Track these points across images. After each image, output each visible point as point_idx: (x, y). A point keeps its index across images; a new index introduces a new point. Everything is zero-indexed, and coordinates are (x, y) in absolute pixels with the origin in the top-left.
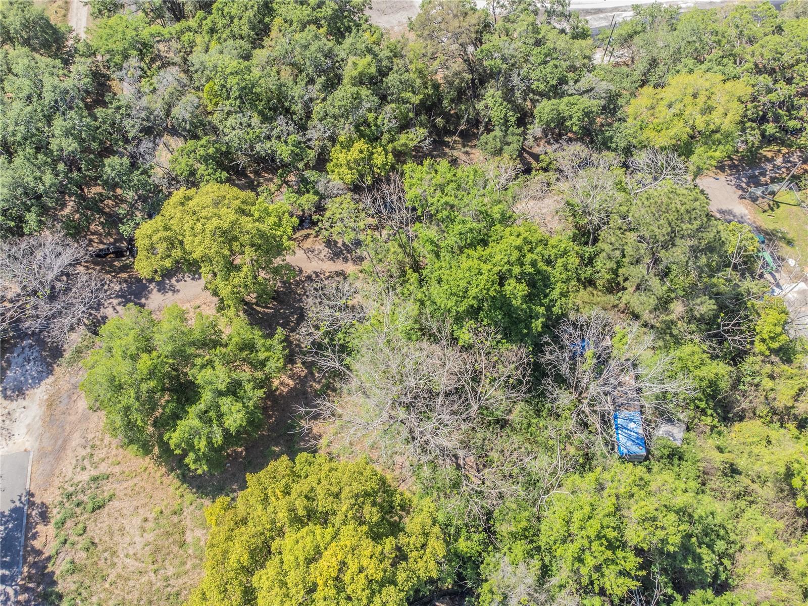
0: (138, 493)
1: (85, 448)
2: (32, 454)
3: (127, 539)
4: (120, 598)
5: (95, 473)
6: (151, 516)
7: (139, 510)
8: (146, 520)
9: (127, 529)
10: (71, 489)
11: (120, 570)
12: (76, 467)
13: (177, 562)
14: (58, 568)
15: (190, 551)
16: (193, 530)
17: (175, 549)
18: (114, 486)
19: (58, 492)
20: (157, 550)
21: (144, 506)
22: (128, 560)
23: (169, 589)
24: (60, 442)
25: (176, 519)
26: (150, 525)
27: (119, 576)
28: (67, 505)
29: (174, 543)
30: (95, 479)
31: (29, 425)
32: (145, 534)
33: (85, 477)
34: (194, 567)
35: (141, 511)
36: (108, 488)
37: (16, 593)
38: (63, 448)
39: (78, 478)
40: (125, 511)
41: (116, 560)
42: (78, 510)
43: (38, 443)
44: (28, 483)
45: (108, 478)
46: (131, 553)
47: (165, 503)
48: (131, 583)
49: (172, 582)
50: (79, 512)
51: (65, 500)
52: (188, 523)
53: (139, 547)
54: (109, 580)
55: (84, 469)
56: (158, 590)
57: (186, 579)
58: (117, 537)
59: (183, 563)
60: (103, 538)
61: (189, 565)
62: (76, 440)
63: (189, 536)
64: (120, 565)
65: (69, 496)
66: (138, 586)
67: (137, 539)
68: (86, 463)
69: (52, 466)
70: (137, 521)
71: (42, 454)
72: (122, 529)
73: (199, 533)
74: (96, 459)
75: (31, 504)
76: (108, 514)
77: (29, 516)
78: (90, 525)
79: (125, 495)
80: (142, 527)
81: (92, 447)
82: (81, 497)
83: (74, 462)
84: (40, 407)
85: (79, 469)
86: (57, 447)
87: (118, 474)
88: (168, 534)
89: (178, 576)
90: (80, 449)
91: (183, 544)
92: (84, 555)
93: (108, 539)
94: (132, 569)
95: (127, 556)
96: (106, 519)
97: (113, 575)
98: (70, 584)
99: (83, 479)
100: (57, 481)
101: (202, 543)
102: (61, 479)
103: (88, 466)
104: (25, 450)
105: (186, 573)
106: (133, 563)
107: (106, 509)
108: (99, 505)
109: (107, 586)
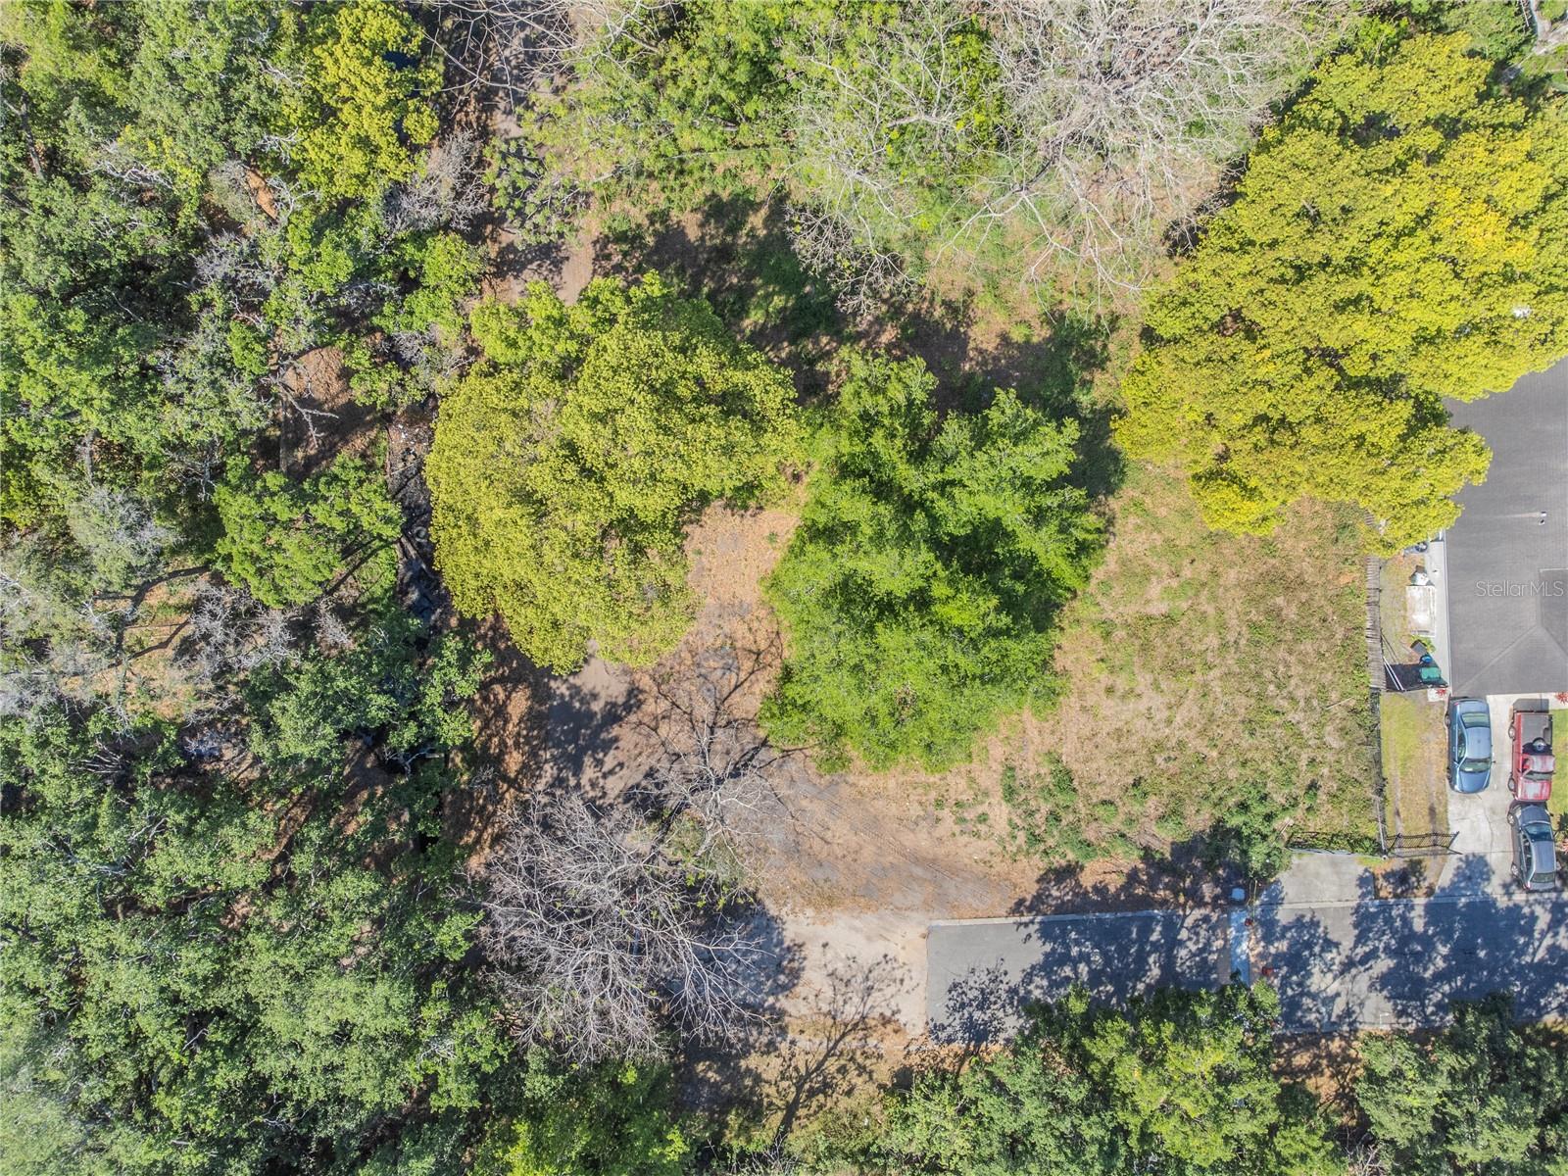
1: (938, 820)
2: (935, 923)
3: (1139, 723)
4: (1241, 727)
5: (998, 793)
6: (1105, 678)
7: (1088, 704)
8: (1110, 690)
9: (1119, 724)
10: (1022, 836)
11: (1192, 733)
12: (977, 835)
13: (1199, 630)
15: (1185, 606)
16: (1148, 601)
17: (1175, 632)
18: (1030, 755)
19: (1022, 863)
20: (1172, 669)
21: (1082, 695)
22: (1178, 719)
23: (1243, 642)
24: (918, 871)
25: (1120, 633)
26: (1121, 683)
27: (1202, 734)
28: (1051, 842)
29: (1164, 636)
30: (1010, 793)
31: (869, 939)
32: (1137, 690)
33: (1000, 813)
34: (1214, 599)
35: (1091, 700)
36: (1032, 767)
38: (931, 863)
39: (1001, 827)
40: (1087, 732)
41: (1173, 742)
42: (1068, 818)
43: (914, 915)
44: (996, 921)
45: (1012, 769)
46: (1166, 714)
48: (1220, 711)
49: (1231, 638)
50: (1071, 817)
51: (1042, 847)
52: (1130, 611)
53: (1157, 701)
54: (1206, 751)
55: (983, 818)
56: (1239, 661)
57: (1232, 613)
58: (1133, 743)
59: (1203, 618)
60: (1129, 767)
62: (921, 841)
63: (1158, 608)
64: (1185, 734)
65: (1035, 838)
66: (1227, 698)
67: (1143, 706)
68: (972, 814)
69: (966, 880)
70: (1108, 706)
71: (940, 901)
72: (1118, 735)
73: (1155, 590)
74: (966, 796)
75: (1038, 901)
76: (1086, 761)
77: (1061, 908)
78: (1102, 793)
79: (1053, 732)
80: (1123, 697)
81: (939, 804)
82: (1039, 818)
83: (965, 838)
84: (831, 920)
85: (983, 828)
86: (928, 876)
87: (1008, 750)
88: (1145, 648)
89: (1223, 626)
90: (942, 830)
91: (1169, 619)
92: (1152, 800)
93: (1132, 760)
94: (1196, 709)
95: (1169, 722)
96: (1094, 766)
97: (1198, 745)
98: (1199, 820)
99: (1005, 817)
100: (1000, 867)
101: (1174, 583)
102: (996, 860)
103: (980, 809)
104: (924, 936)
105: (1221, 612)
106: (1183, 710)
107: (1074, 767)
108: (1065, 780)
109: (1215, 754)
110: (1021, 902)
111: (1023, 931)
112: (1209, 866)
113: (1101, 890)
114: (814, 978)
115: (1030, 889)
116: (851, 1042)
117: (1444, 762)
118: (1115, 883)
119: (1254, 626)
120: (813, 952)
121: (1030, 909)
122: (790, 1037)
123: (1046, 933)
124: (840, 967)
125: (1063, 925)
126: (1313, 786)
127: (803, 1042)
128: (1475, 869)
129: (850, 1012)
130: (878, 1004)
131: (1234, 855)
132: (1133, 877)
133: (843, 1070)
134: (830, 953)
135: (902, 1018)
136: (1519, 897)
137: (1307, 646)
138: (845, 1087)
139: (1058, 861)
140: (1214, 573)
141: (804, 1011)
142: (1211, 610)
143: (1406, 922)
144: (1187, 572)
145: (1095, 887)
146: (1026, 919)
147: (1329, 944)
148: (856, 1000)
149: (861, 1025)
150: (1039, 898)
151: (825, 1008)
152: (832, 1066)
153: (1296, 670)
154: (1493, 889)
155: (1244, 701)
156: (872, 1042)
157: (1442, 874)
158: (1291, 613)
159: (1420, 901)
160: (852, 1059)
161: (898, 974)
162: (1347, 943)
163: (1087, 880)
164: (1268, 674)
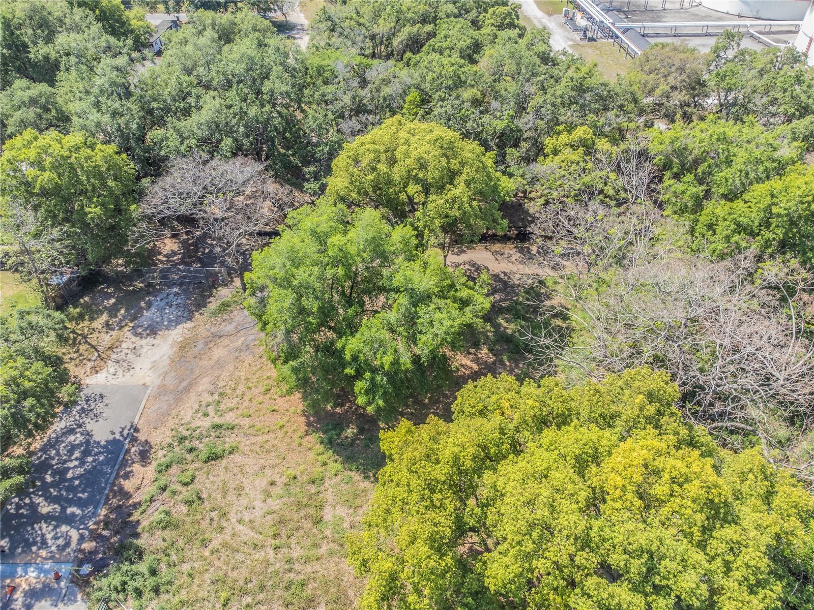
0: (268, 452)
1: (212, 394)
2: (150, 389)
3: (244, 502)
4: (221, 573)
5: (218, 420)
6: (280, 481)
7: (266, 471)
8: (273, 484)
9: (247, 490)
10: (186, 433)
11: (228, 538)
12: (197, 412)
13: (308, 542)
14: (146, 519)
15: (328, 533)
16: (334, 507)
17: (308, 525)
18: (238, 439)
19: (168, 433)
20: (282, 522)
21: (273, 467)
22: (241, 527)
23: (292, 575)
24: (184, 384)
25: (313, 489)
26: (278, 490)
27: (225, 545)
28: (177, 449)
29: (306, 517)
30: (217, 427)
31: (155, 362)
32: (269, 500)
33: (206, 423)
34: (331, 553)
35: (268, 472)
36: (230, 440)
37: (82, 539)
38: (187, 390)
39: (198, 423)
40: (247, 469)
41: (225, 524)
42: (189, 457)
43: (160, 380)
44: (138, 417)
45: (233, 428)
46: (247, 518)
47: (302, 468)
48: (240, 557)
49: (296, 566)
50: (190, 459)
51: (176, 444)
52: (329, 496)
53: (258, 513)
54: (210, 547)
55: (206, 415)
56: (277, 573)
57: (317, 567)
58: (231, 497)
59: (316, 546)
60: (214, 495)
61: (323, 550)
62: (204, 384)
63: (328, 514)
64: (228, 531)
65: (182, 440)
66: (249, 562)
67: (258, 504)
68: (211, 410)
69: (170, 405)
70: (261, 483)
71: (162, 390)
72: (240, 489)
73: (342, 511)
74: (223, 407)
75: (134, 440)
76: (226, 468)
77: (128, 451)
78: (200, 477)
79: (251, 451)
80: (265, 491)
81: (221, 395)
82: (196, 443)
83: (196, 406)
84: (172, 347)
85: (200, 415)
86: (180, 388)
87: (246, 427)
88: (300, 506)
89: (306, 560)
90: (206, 395)
91: (318, 521)
92: (184, 509)
93: (219, 496)
94: (245, 539)
95: (240, 521)
96: (222, 474)
97: (217, 540)
99: (203, 425)
100: (171, 423)
101: (346, 525)
102: (177, 421)
103: (212, 413)
104: (144, 384)
105: (319, 559)
106: (247, 531)
107: (224, 462)
108: (217, 456)
109: (206, 553)
110: (138, 431)
111: (117, 430)
113: (127, 476)
119: (304, 584)
127: (105, 336)
152: (84, 347)
155: (243, 576)
161: (119, 373)
164: (261, 597)
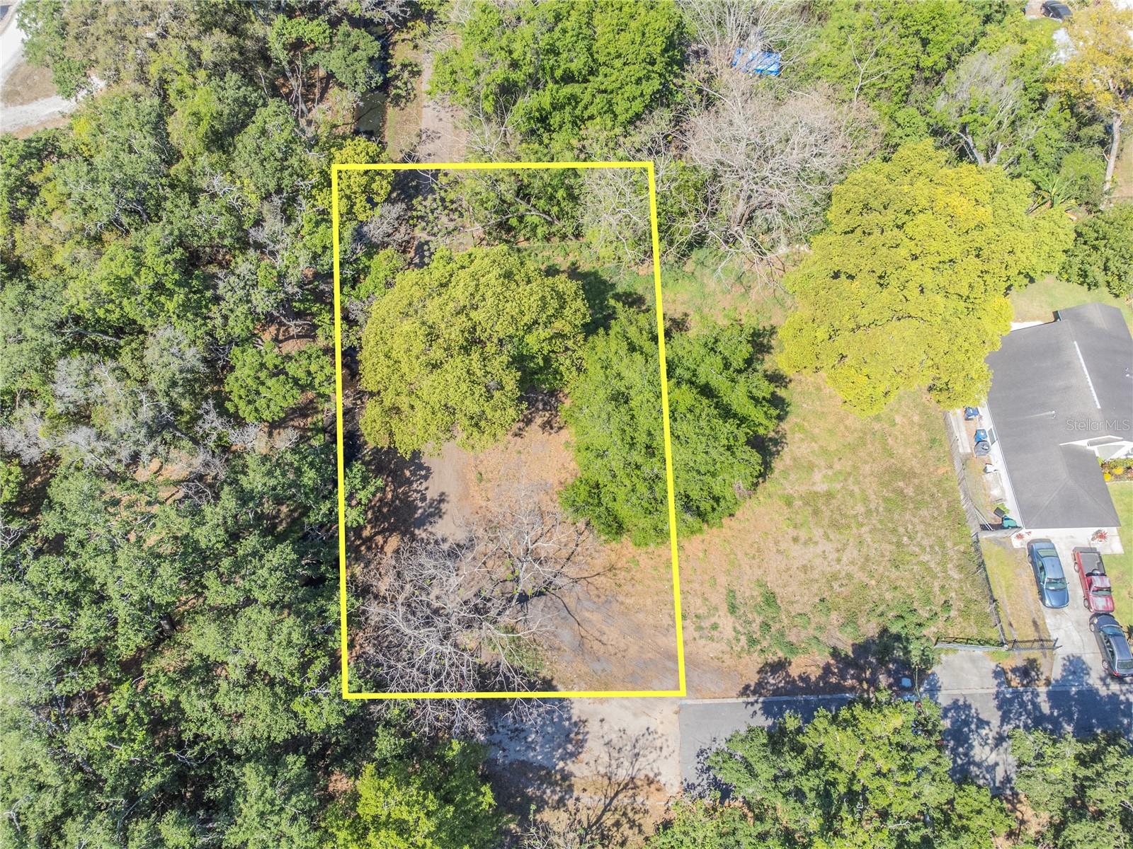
0: (759, 550)
2: (684, 702)
3: (818, 561)
5: (724, 608)
6: (792, 532)
7: (782, 548)
8: (796, 539)
9: (805, 562)
10: (743, 639)
11: (856, 568)
12: (712, 639)
13: (850, 502)
15: (839, 486)
16: (814, 484)
17: (834, 503)
18: (745, 583)
19: (746, 659)
20: (834, 525)
21: (777, 543)
22: (845, 559)
23: (881, 509)
24: (670, 664)
25: (798, 503)
26: (803, 535)
27: (862, 568)
28: (765, 644)
29: (827, 505)
30: (733, 609)
32: (814, 540)
33: (727, 624)
34: (857, 482)
35: (783, 546)
36: (747, 590)
39: (729, 633)
40: (783, 567)
41: (844, 573)
42: (775, 627)
44: (729, 701)
45: (733, 591)
46: (836, 555)
47: (776, 516)
48: (872, 553)
49: (873, 506)
50: (777, 626)
51: (759, 647)
52: (803, 489)
53: (829, 547)
54: (867, 580)
55: (715, 627)
56: (881, 522)
57: (870, 491)
58: (816, 575)
59: (852, 494)
60: (815, 591)
62: (670, 641)
63: (821, 487)
64: (851, 569)
65: (753, 642)
66: (876, 545)
67: (819, 550)
68: (707, 623)
69: (705, 672)
70: (796, 550)
72: (805, 569)
73: (818, 476)
74: (702, 610)
76: (784, 586)
77: (777, 692)
78: (798, 608)
79: (759, 567)
80: (805, 543)
81: (683, 617)
82: (755, 626)
83: (703, 642)
84: (606, 699)
85: (715, 633)
87: (729, 579)
88: (816, 512)
89: (865, 500)
90: (685, 634)
91: (829, 495)
92: (834, 614)
93: (816, 586)
94: (855, 552)
95: (839, 560)
96: (791, 590)
97: (860, 576)
98: (870, 629)
99: (731, 625)
100: (729, 661)
101: (830, 472)
102: (726, 657)
103: (713, 620)
104: (676, 713)
105: (863, 491)
106: (848, 552)
107: (777, 590)
108: (770, 599)
109: (873, 582)
110: (747, 687)
111: (751, 709)
112: (882, 662)
113: (805, 678)
114: (594, 748)
115: (753, 679)
116: (623, 799)
117: (1035, 589)
118: (814, 673)
119: (886, 500)
120: (593, 727)
121: (754, 693)
122: (575, 794)
123: (767, 710)
124: (614, 736)
125: (779, 704)
126: (947, 605)
127: (586, 799)
128: (1076, 667)
129: (622, 774)
130: (644, 767)
131: (899, 654)
132: (827, 669)
133: (617, 824)
134: (606, 726)
135: (662, 779)
136: (1115, 687)
137: (924, 512)
138: (619, 839)
139: (772, 658)
140: (855, 467)
141: (586, 773)
142: (856, 490)
143: (1036, 706)
144: (837, 467)
145: (800, 677)
146: (752, 699)
147: (982, 723)
148: (626, 764)
149: (630, 784)
150: (760, 685)
151: (602, 771)
152: (609, 820)
153: (920, 527)
154: (1094, 680)
155: (888, 547)
156: (639, 799)
157: (1054, 670)
158: (910, 491)
159: (1042, 690)
160: (625, 814)
161: (658, 743)
162: (995, 722)
163: (794, 671)
164: (902, 530)
